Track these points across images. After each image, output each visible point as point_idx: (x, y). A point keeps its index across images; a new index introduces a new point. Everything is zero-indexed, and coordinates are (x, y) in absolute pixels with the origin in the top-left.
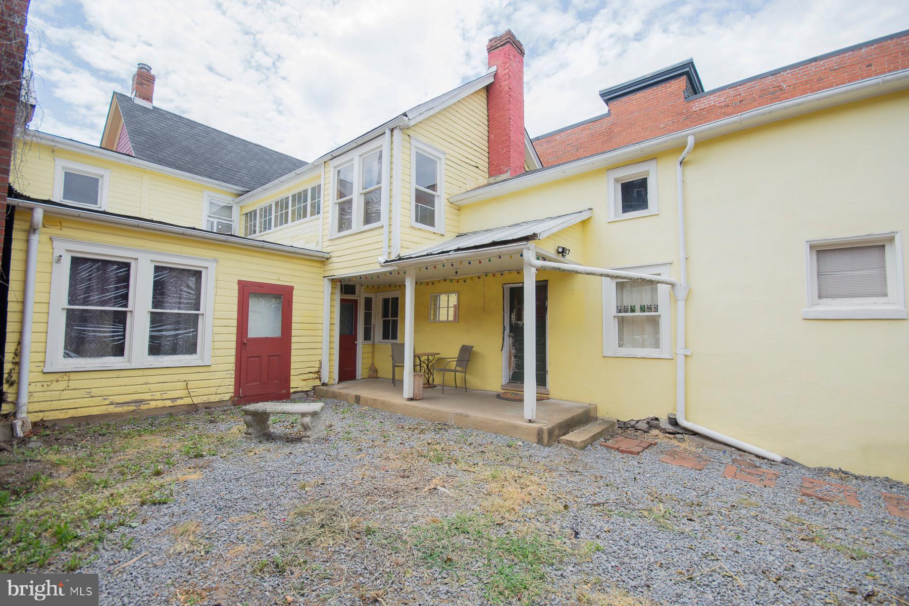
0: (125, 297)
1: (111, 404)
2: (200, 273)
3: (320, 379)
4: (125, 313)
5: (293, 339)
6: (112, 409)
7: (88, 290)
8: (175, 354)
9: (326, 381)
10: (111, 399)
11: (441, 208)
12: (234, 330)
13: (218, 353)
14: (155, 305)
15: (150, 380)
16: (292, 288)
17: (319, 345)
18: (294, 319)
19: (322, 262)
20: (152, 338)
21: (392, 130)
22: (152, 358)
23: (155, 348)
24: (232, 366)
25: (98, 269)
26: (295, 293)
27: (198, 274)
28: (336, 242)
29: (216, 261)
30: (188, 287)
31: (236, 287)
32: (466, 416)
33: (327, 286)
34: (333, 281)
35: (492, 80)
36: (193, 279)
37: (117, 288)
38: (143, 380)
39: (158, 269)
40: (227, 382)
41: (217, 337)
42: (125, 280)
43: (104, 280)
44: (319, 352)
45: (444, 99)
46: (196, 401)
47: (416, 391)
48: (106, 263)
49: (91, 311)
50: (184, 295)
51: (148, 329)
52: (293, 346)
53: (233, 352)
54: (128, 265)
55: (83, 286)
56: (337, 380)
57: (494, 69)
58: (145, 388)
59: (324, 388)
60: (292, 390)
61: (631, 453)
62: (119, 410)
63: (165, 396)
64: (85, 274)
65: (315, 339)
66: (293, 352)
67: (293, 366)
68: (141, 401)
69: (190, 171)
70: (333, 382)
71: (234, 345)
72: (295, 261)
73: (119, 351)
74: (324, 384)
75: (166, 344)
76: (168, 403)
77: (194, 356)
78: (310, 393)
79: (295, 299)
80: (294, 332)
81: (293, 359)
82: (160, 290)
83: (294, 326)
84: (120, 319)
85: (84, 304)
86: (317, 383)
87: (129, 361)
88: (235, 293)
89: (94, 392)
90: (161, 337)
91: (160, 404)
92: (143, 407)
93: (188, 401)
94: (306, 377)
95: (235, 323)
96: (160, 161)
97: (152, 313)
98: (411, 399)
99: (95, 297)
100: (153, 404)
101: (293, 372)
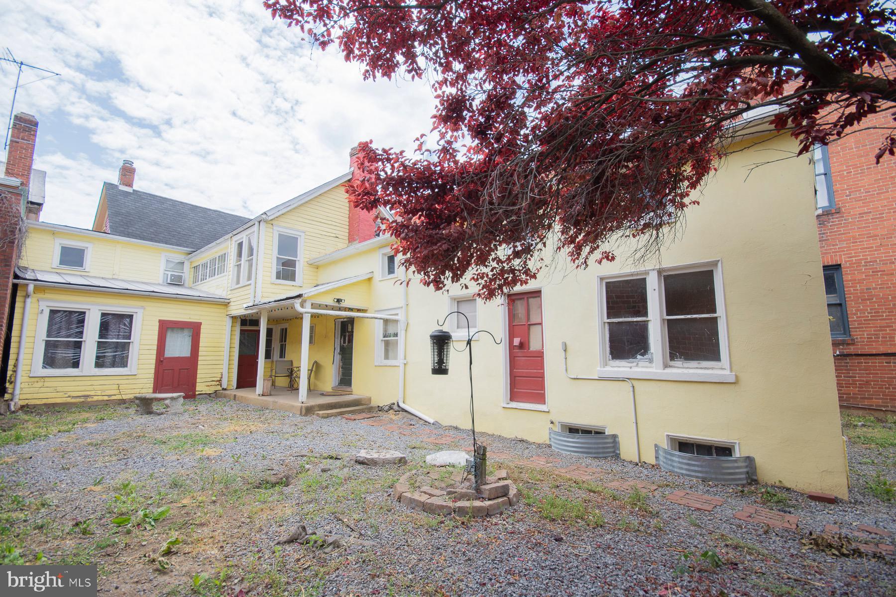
0: (82, 333)
1: (69, 397)
2: (132, 315)
3: (221, 385)
4: (81, 342)
5: (200, 358)
6: (69, 400)
7: (60, 328)
8: (113, 367)
9: (225, 387)
10: (69, 394)
11: (301, 269)
12: (155, 352)
13: (141, 367)
14: (101, 336)
15: (93, 383)
16: (200, 324)
17: (221, 362)
18: (201, 344)
19: (226, 305)
20: (98, 357)
21: (259, 222)
22: (97, 369)
23: (100, 362)
24: (152, 376)
25: (66, 316)
26: (202, 327)
27: (131, 317)
28: (235, 291)
29: (143, 308)
30: (125, 325)
31: (158, 324)
32: (276, 402)
33: (228, 322)
34: (234, 318)
35: (350, 177)
36: (128, 320)
37: (77, 327)
38: (90, 383)
39: (103, 315)
40: (148, 386)
41: (141, 357)
42: (81, 322)
43: (69, 323)
44: (221, 366)
45: (301, 198)
46: (124, 397)
47: (265, 390)
48: (71, 312)
49: (60, 341)
50: (122, 330)
51: (95, 352)
52: (199, 363)
53: (153, 367)
54: (84, 313)
55: (57, 326)
56: (235, 387)
57: (352, 169)
58: (91, 388)
59: (224, 392)
60: (197, 393)
61: (351, 419)
62: (73, 400)
63: (103, 394)
64: (58, 319)
65: (218, 358)
66: (199, 367)
67: (198, 376)
68: (88, 396)
69: (151, 240)
70: (232, 388)
71: (154, 362)
72: (203, 305)
73: (76, 364)
74: (223, 389)
75: (108, 361)
76: (106, 398)
77: (125, 369)
78: (211, 395)
79: (202, 331)
80: (200, 353)
81: (199, 371)
82: (104, 328)
83: (200, 349)
84: (78, 345)
85: (56, 337)
86: (219, 388)
87: (82, 372)
88: (157, 328)
89: (59, 389)
90: (104, 356)
91: (100, 398)
92: (89, 400)
93: (119, 397)
94: (209, 384)
95: (155, 347)
96: (129, 235)
97: (98, 342)
98: (263, 395)
99: (63, 333)
100: (96, 398)
101: (198, 380)
